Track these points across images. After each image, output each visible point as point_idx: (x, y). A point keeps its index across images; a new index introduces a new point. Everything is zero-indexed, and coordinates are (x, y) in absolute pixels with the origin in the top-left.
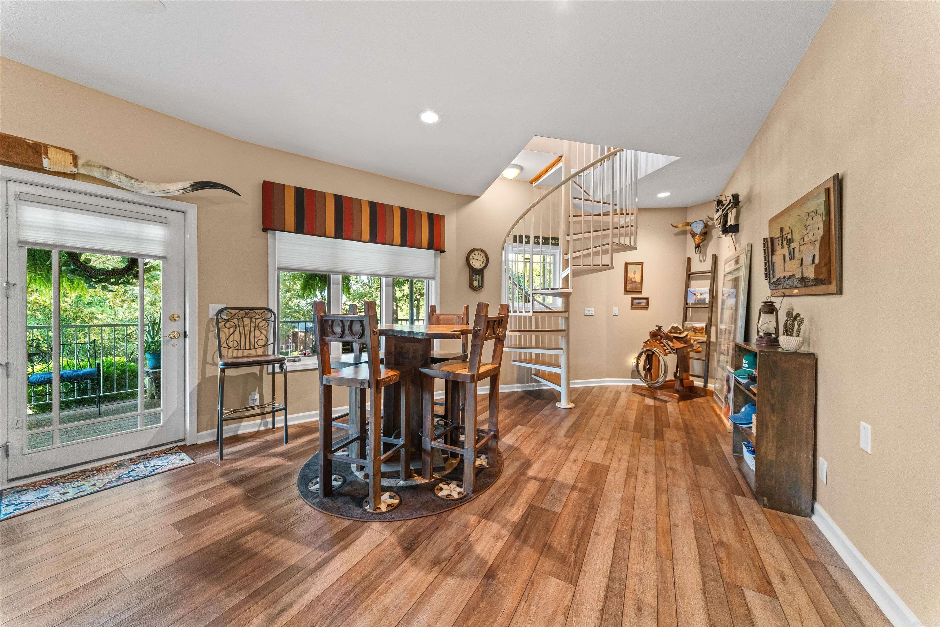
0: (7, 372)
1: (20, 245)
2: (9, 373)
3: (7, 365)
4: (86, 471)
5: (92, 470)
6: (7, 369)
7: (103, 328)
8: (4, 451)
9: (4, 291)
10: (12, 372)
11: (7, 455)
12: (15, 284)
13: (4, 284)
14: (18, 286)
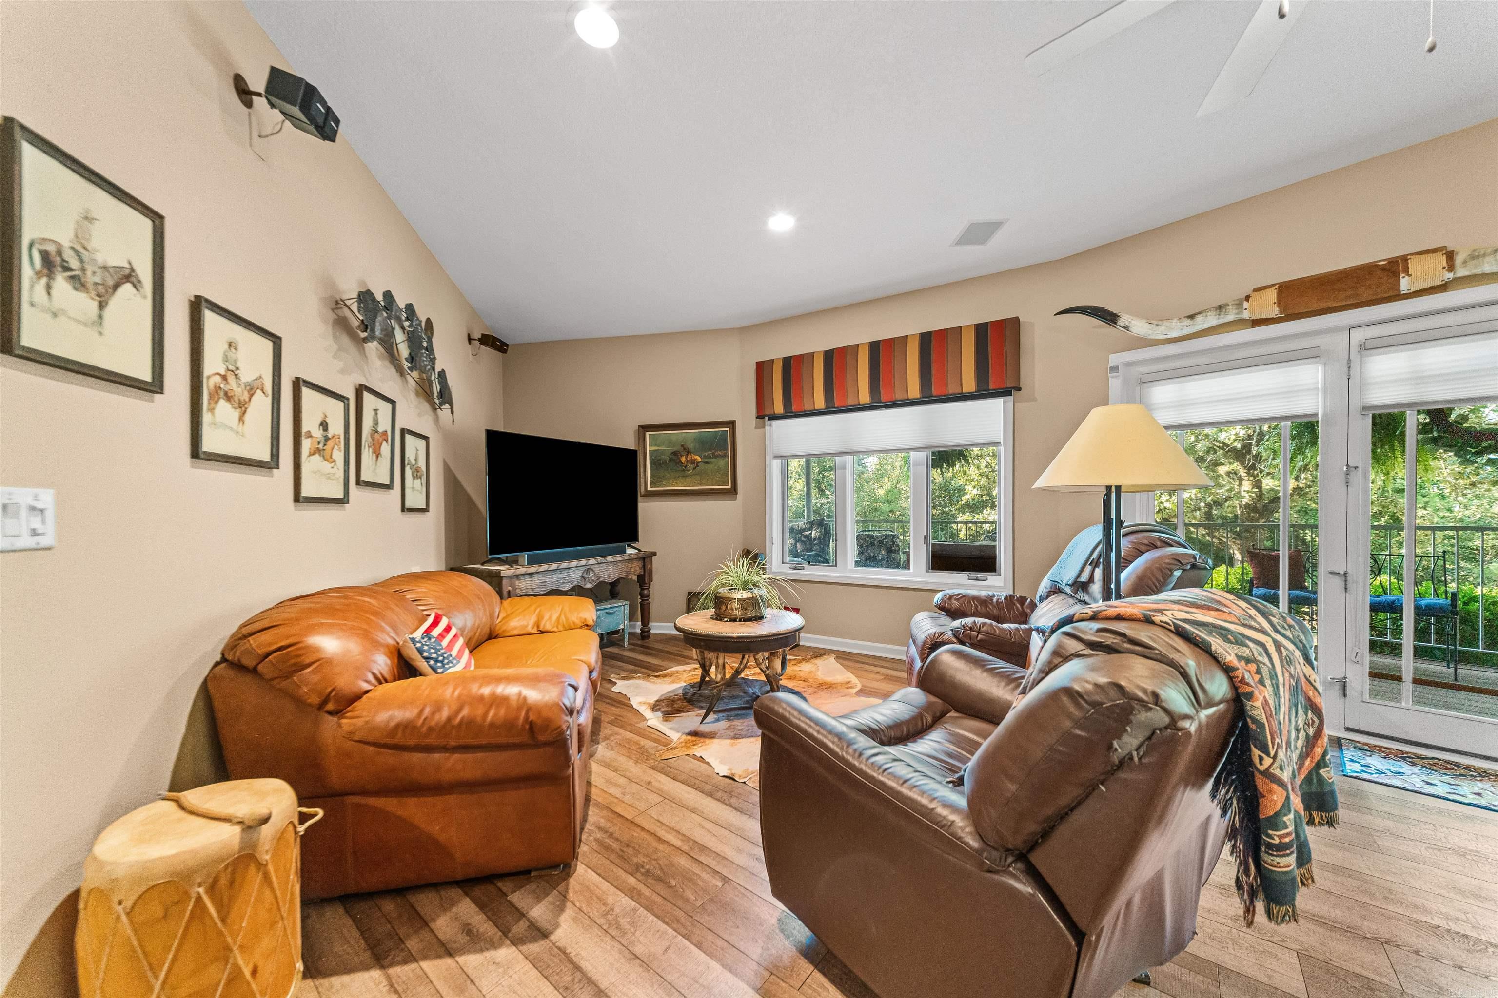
0: (1346, 585)
1: (1364, 413)
2: (1348, 587)
3: (1345, 574)
4: (1458, 765)
5: (1468, 768)
6: (1346, 581)
7: (1460, 533)
8: (1341, 687)
9: (1343, 476)
10: (1352, 587)
11: (1345, 695)
12: (1357, 467)
13: (1345, 468)
14: (1360, 470)
